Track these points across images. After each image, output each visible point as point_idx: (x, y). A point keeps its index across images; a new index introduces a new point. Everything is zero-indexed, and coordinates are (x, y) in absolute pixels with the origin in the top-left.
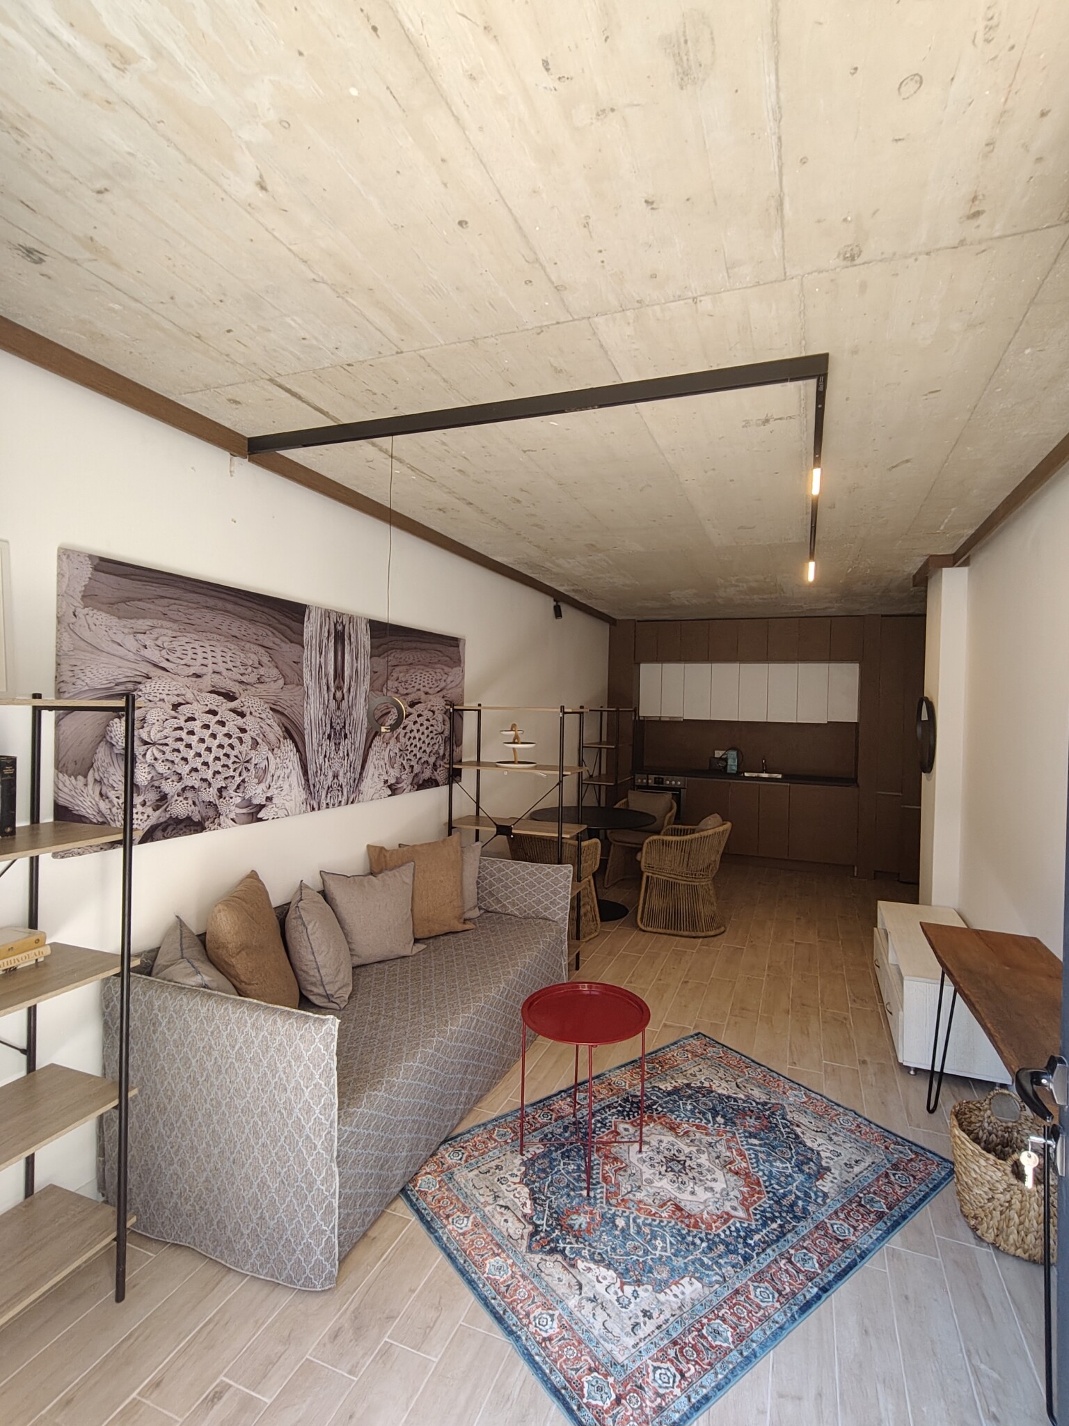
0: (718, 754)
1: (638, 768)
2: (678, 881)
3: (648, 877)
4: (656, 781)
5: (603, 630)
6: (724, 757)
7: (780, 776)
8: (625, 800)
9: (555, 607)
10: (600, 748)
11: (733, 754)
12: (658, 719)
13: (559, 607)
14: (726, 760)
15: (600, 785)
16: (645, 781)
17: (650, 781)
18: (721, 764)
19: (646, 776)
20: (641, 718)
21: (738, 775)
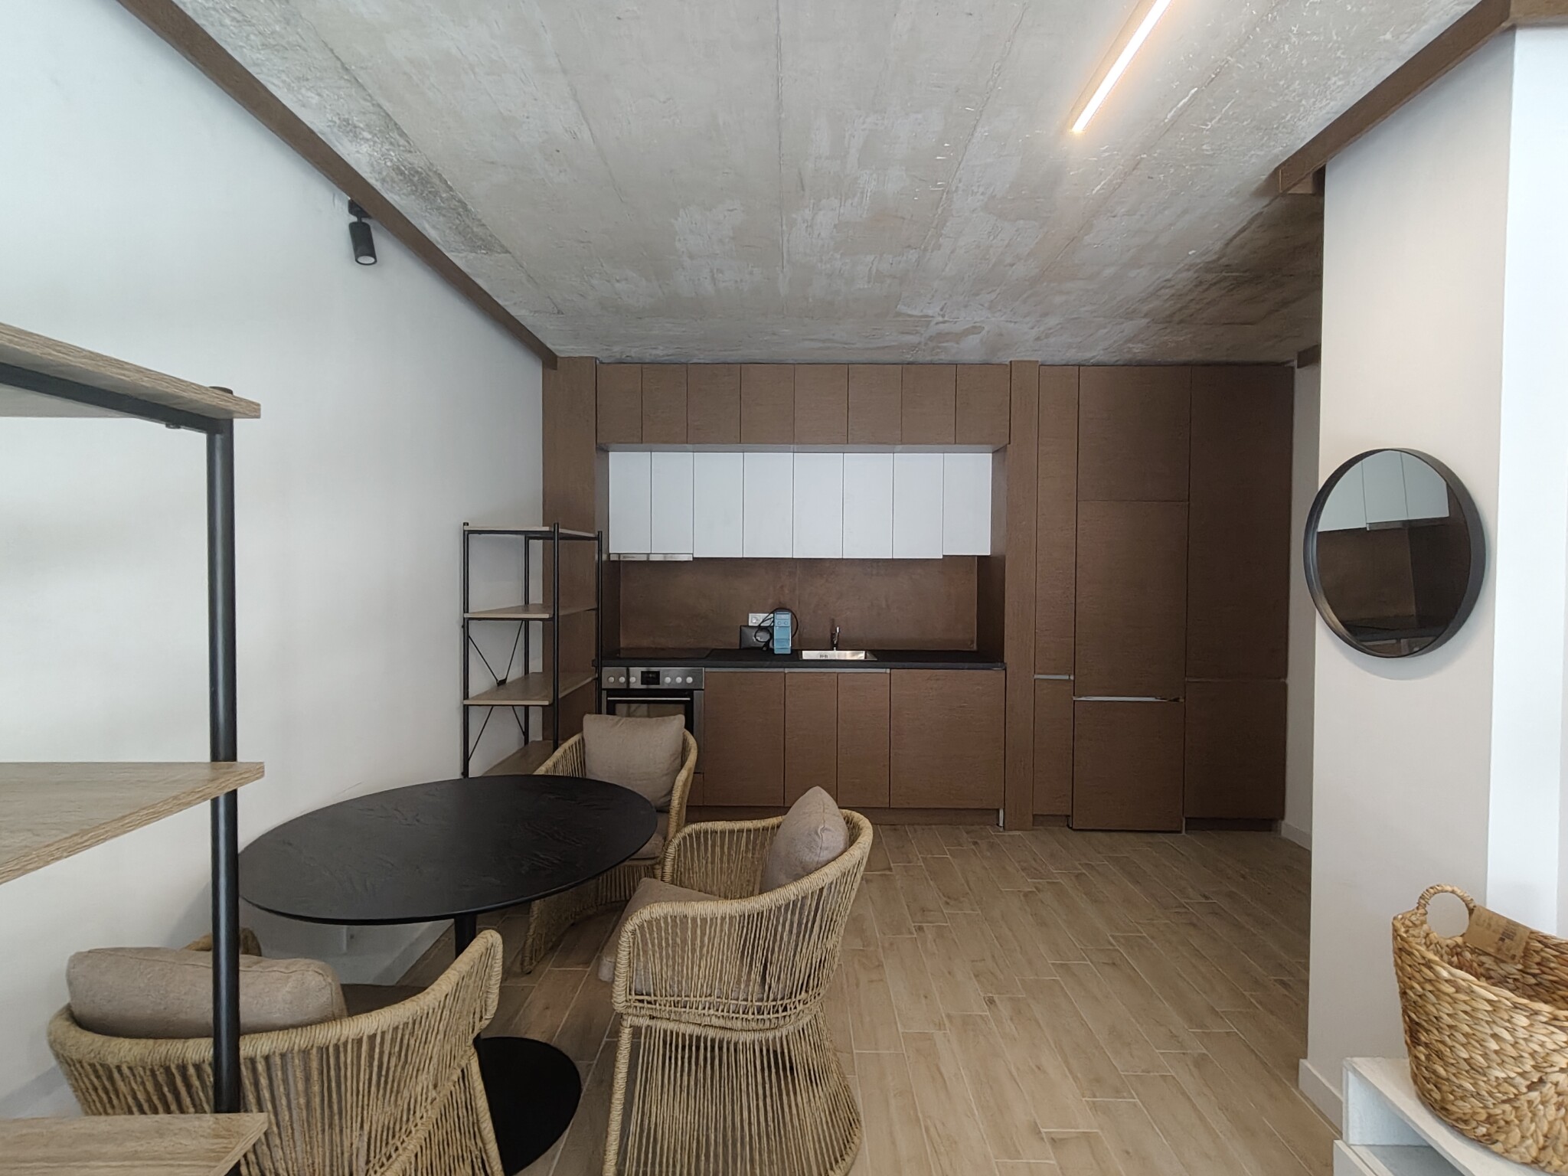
0: (755, 619)
1: (609, 653)
2: (735, 1036)
3: (636, 1031)
4: (646, 678)
5: (530, 374)
6: (767, 624)
7: (861, 656)
8: (575, 738)
9: (353, 227)
10: (527, 621)
11: (784, 620)
12: (644, 558)
13: (367, 228)
14: (769, 630)
15: (527, 707)
16: (623, 679)
17: (633, 679)
18: (762, 637)
19: (624, 669)
20: (613, 558)
21: (794, 657)
